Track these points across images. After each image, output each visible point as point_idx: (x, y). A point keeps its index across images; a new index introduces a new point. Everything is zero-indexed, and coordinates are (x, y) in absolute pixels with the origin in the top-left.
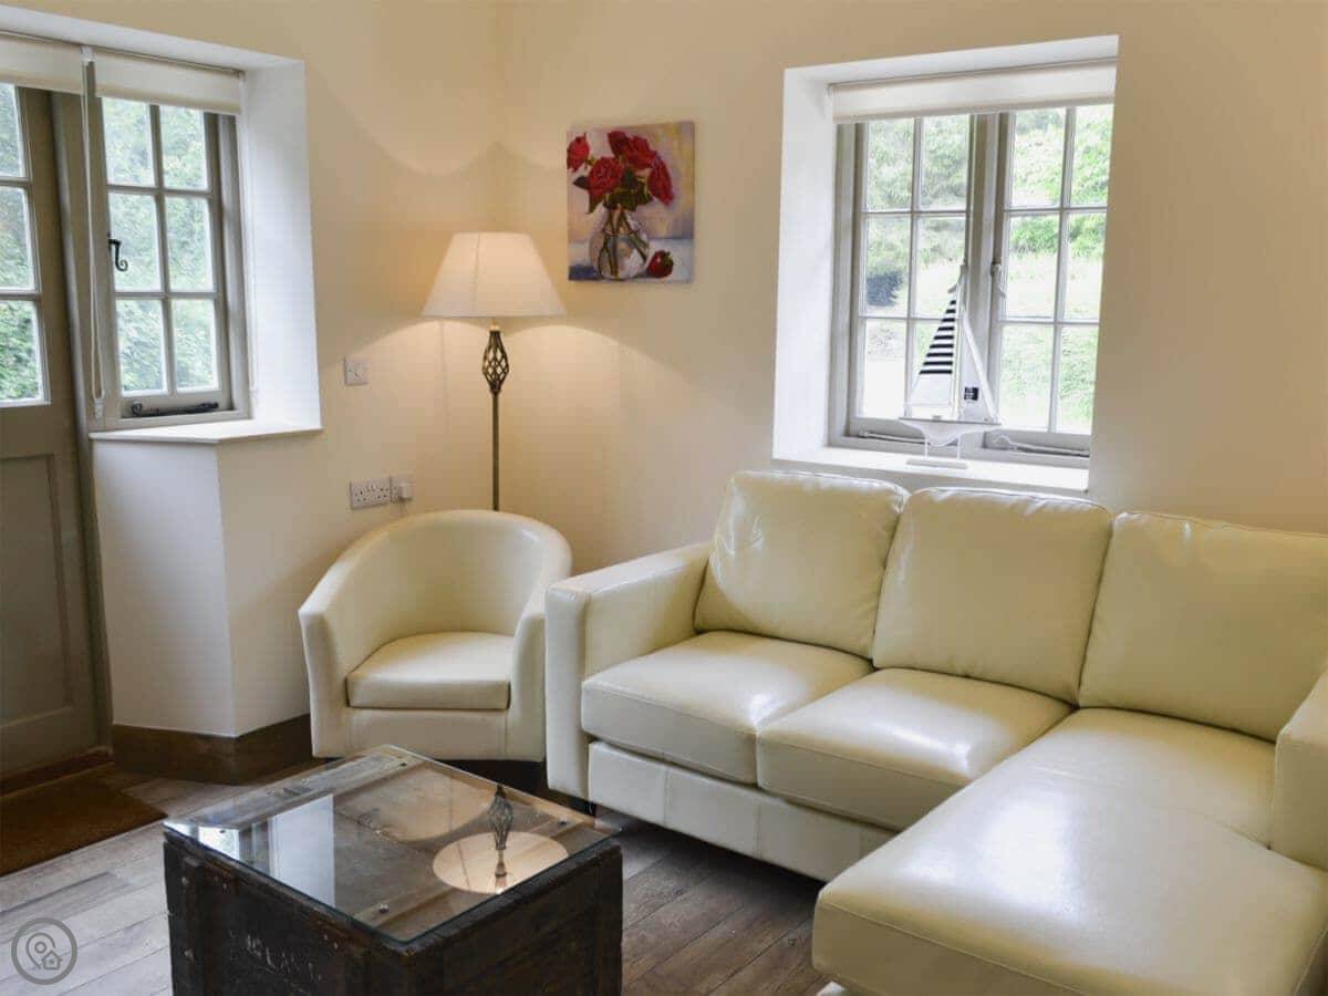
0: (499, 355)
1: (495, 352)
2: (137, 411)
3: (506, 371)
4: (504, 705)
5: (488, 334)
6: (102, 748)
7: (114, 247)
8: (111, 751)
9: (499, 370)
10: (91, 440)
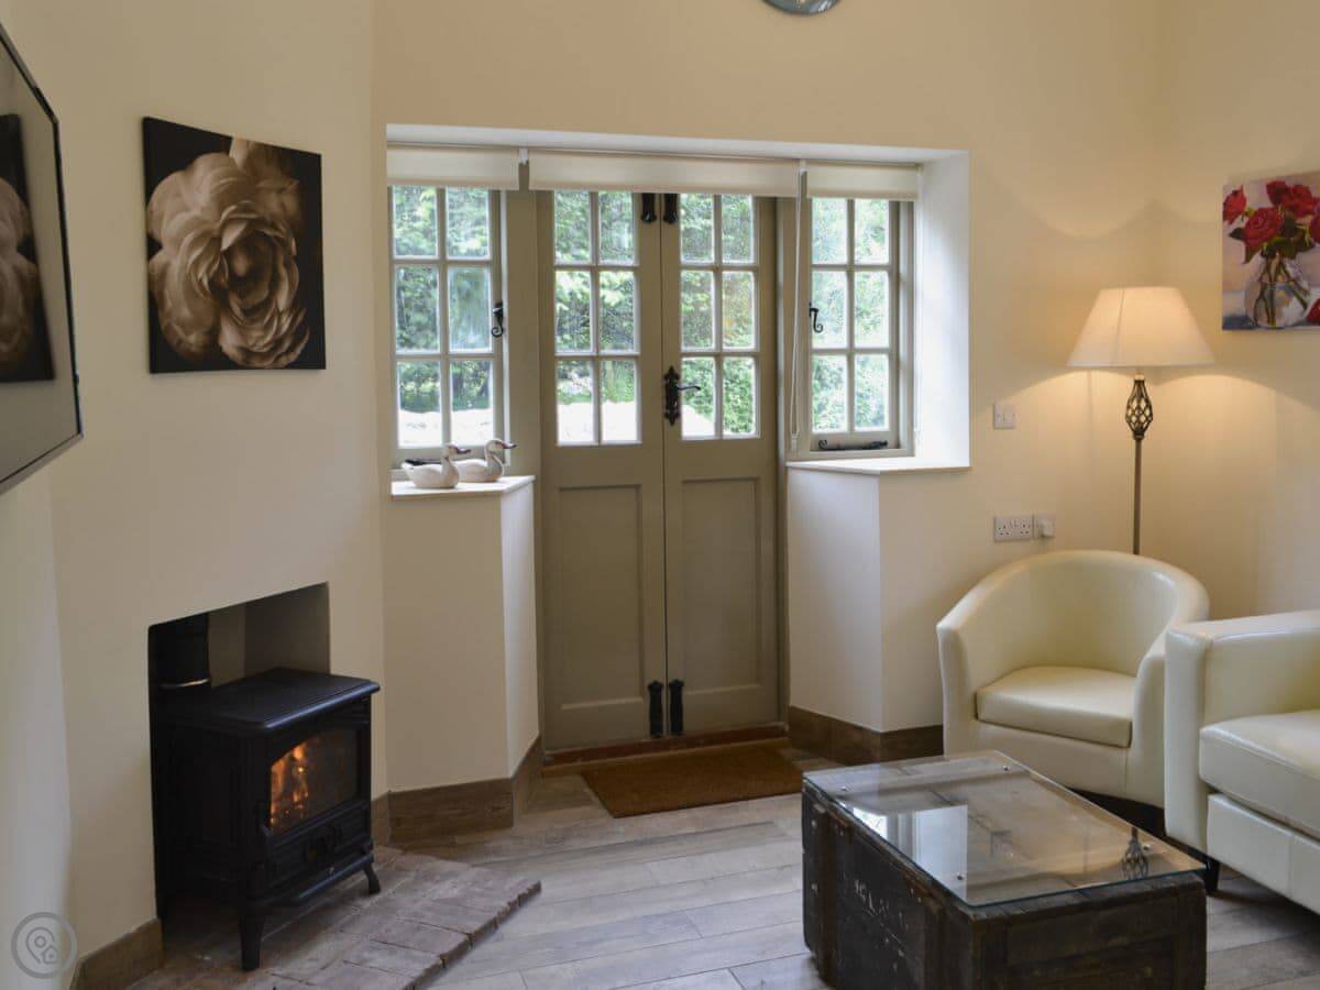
0: (1143, 405)
1: (1139, 402)
2: (825, 446)
3: (1149, 419)
4: (1125, 743)
5: (1132, 383)
6: (781, 724)
7: (813, 313)
8: (787, 728)
9: (1143, 419)
10: (787, 468)
